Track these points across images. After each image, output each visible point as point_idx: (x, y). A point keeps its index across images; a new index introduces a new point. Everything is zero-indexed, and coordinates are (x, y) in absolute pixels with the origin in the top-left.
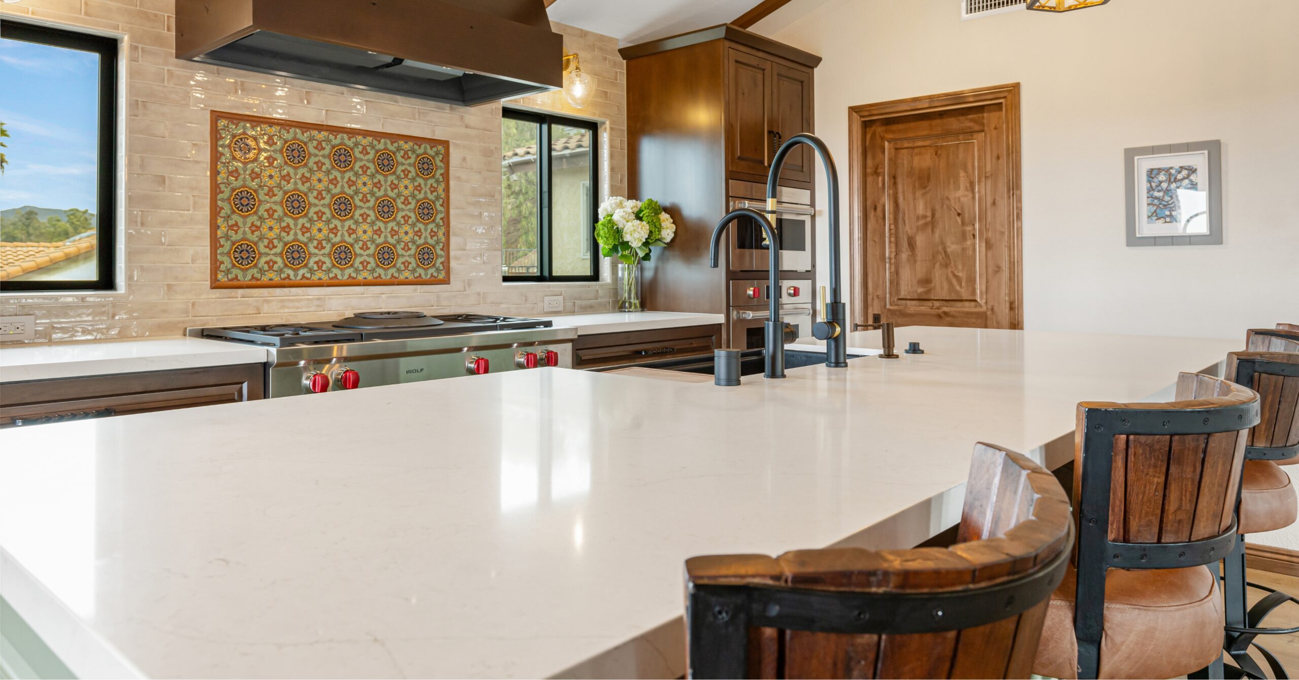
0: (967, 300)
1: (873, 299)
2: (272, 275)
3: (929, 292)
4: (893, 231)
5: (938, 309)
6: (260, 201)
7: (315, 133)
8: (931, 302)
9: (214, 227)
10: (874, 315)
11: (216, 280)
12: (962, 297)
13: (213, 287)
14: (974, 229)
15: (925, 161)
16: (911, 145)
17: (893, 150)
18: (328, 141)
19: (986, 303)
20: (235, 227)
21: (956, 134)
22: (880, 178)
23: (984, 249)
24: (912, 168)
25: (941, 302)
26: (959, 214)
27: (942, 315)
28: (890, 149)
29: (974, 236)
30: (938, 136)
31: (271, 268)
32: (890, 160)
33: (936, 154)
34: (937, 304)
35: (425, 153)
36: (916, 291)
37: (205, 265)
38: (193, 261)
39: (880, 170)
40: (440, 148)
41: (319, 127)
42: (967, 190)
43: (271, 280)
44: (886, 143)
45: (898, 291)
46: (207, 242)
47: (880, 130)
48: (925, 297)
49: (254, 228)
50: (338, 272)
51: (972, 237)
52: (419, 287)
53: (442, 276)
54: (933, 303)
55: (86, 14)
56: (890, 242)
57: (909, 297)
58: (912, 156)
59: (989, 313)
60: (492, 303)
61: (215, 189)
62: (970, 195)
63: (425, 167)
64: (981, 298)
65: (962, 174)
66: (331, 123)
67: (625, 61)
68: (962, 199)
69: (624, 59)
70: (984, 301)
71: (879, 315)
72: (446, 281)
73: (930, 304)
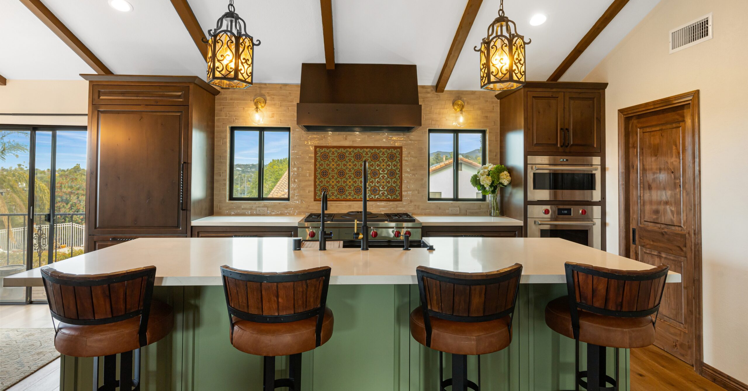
0: (677, 226)
1: (632, 220)
2: (333, 197)
3: (657, 218)
4: (642, 181)
5: (662, 229)
6: (329, 173)
7: (348, 149)
8: (659, 224)
9: (315, 182)
10: (633, 229)
11: (316, 198)
12: (674, 223)
13: (314, 201)
14: (680, 182)
15: (656, 140)
16: (650, 130)
17: (642, 133)
18: (353, 151)
19: (686, 229)
20: (321, 182)
21: (672, 123)
22: (635, 150)
23: (685, 194)
24: (650, 143)
25: (664, 225)
26: (672, 172)
27: (664, 233)
28: (640, 133)
29: (680, 186)
30: (662, 124)
31: (333, 195)
32: (640, 139)
33: (661, 135)
34: (663, 226)
35: (392, 152)
36: (652, 217)
37: (312, 194)
38: (309, 192)
39: (635, 145)
40: (399, 150)
41: (350, 147)
42: (676, 157)
43: (333, 199)
44: (638, 129)
45: (644, 218)
46: (313, 187)
47: (634, 121)
48: (656, 221)
49: (327, 182)
50: (357, 196)
51: (679, 187)
52: (388, 202)
53: (399, 198)
54: (661, 226)
55: (281, 123)
56: (640, 187)
57: (649, 221)
58: (650, 137)
59: (687, 235)
60: (422, 209)
61: (315, 170)
62: (678, 160)
63: (392, 157)
64: (684, 225)
65: (674, 147)
66: (354, 145)
67: (499, 100)
68: (674, 163)
69: (498, 99)
70: (685, 227)
71: (635, 229)
72: (401, 200)
73: (659, 225)
